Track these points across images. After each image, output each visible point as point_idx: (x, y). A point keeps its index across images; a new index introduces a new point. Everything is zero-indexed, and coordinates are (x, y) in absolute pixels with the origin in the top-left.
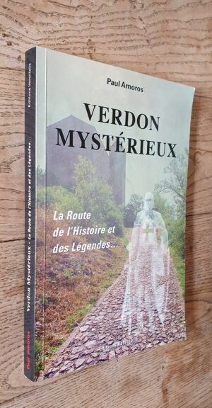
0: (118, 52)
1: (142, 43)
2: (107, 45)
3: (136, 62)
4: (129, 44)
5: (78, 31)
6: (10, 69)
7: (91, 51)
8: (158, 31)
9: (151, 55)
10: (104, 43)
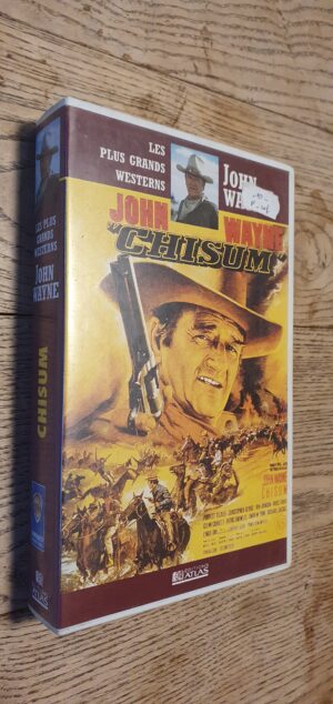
0: (245, 53)
1: (280, 47)
2: (231, 41)
3: (272, 75)
4: (261, 45)
5: (188, 10)
6: (85, 46)
7: (207, 44)
8: (304, 35)
9: (292, 68)
10: (225, 36)
